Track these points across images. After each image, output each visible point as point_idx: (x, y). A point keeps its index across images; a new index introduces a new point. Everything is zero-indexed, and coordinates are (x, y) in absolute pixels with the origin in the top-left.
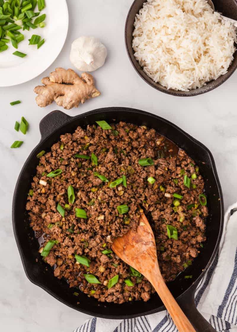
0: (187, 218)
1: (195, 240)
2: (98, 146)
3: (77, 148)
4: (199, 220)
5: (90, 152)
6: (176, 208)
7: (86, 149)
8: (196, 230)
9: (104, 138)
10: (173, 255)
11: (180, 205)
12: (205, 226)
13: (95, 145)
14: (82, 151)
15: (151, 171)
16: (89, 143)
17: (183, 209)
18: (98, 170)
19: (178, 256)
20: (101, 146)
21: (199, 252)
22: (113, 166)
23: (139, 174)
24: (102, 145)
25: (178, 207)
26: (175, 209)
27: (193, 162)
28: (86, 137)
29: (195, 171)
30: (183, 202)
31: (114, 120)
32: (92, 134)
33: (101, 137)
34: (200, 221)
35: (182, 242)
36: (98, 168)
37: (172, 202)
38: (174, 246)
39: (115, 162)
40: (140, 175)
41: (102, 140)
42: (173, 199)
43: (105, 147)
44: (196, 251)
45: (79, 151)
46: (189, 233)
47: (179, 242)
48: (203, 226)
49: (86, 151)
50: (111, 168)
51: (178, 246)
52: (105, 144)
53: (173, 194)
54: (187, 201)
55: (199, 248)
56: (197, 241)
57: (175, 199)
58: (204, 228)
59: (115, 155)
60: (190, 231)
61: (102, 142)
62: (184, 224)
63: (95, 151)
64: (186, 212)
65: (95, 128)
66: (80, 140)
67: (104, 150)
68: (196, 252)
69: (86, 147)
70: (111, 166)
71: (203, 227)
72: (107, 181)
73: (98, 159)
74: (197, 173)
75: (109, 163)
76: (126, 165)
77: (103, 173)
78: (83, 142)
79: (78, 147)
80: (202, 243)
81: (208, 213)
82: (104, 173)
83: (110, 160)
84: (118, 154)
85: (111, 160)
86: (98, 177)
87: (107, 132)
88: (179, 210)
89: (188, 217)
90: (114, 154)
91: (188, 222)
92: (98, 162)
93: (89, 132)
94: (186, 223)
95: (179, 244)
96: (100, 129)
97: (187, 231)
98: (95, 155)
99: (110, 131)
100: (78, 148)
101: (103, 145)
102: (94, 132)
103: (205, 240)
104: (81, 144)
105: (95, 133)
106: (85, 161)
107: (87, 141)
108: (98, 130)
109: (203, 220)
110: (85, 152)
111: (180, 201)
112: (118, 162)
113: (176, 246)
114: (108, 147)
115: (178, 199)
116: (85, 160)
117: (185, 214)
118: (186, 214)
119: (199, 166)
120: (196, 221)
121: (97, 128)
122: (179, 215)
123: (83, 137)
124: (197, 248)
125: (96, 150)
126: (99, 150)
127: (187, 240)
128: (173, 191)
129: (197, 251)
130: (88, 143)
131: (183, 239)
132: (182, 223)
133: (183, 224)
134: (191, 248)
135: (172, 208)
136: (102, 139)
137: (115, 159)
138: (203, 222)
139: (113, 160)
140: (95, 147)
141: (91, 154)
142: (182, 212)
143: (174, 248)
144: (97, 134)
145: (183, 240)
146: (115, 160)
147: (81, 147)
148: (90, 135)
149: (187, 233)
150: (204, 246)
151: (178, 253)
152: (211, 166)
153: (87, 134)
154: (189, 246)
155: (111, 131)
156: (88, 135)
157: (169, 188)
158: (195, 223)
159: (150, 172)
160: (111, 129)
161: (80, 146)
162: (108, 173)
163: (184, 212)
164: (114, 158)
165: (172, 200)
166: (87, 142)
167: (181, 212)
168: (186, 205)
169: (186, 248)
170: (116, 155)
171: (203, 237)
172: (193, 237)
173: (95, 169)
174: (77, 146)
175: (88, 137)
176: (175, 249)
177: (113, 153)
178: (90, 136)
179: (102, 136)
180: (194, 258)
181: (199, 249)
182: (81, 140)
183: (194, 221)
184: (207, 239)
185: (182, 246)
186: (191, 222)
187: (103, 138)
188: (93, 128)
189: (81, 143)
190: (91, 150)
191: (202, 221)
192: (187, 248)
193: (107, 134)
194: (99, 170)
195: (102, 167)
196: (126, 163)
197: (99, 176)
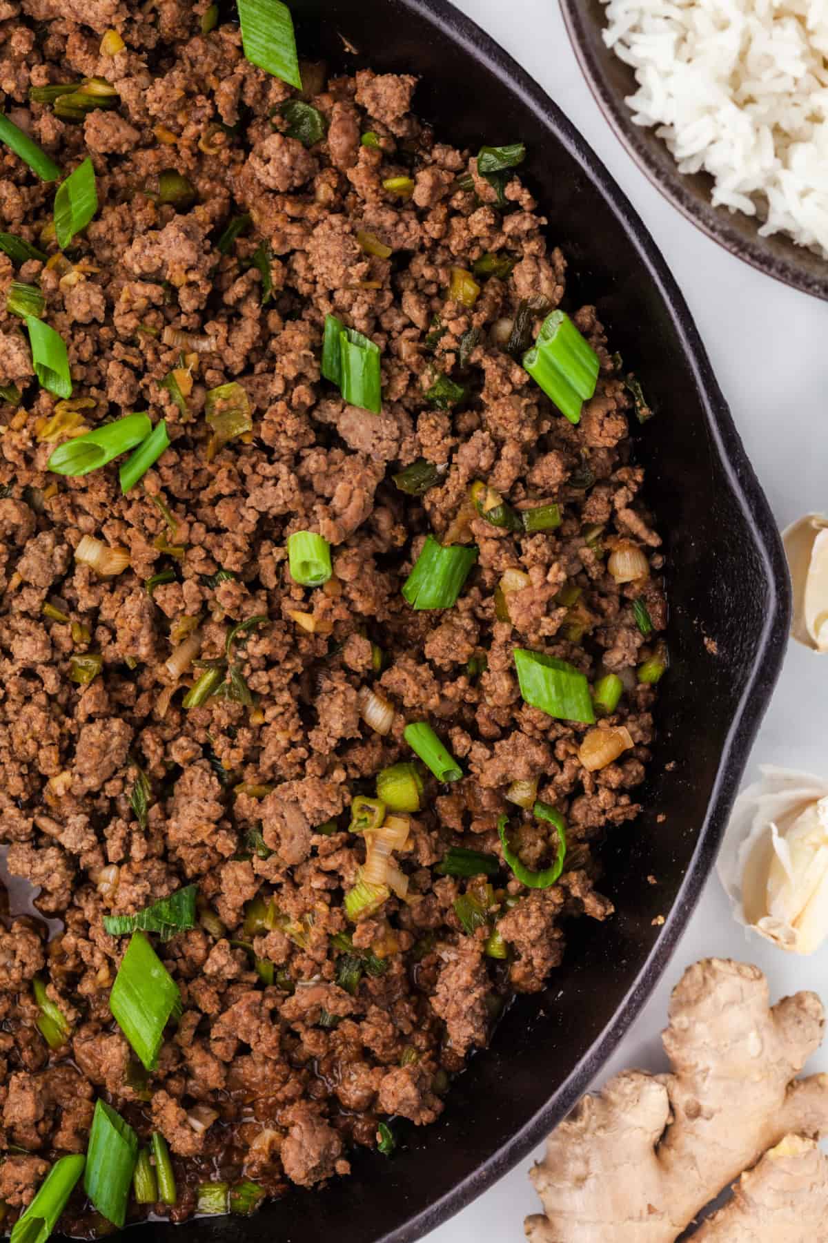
0: (404, 918)
1: (369, 1088)
2: (153, 144)
3: (17, 67)
4: (466, 977)
5: (81, 147)
6: (372, 811)
7: (64, 112)
8: (417, 1027)
9: (216, 118)
10: (174, 1085)
11: (415, 815)
12: (480, 1036)
13: (138, 127)
14: (35, 106)
15: (337, 503)
16: (111, 85)
17: (411, 847)
18: (50, 285)
19: (204, 1110)
20: (168, 151)
21: (342, 1167)
22: (152, 317)
23: (247, 470)
24: (178, 152)
25: (390, 812)
26: (363, 809)
27: (659, 610)
28: (111, 43)
29: (637, 669)
30: (445, 807)
31: (349, 48)
32: (161, 44)
33: (201, 100)
34: (468, 990)
35: (280, 1040)
36: (59, 273)
37: (380, 766)
38: (214, 1034)
39: (183, 294)
40: (257, 479)
41: (198, 122)
42: (393, 752)
43: (188, 180)
44: (329, 1146)
45: (19, 98)
46: (358, 1018)
47: (262, 1032)
48: (470, 1030)
49: (60, 125)
50: (131, 322)
51: (244, 1049)
52: (199, 156)
53: (410, 721)
54: (467, 817)
55: (363, 1147)
56: (374, 1098)
57: (406, 758)
58: (469, 1048)
59: (207, 253)
60: (374, 1009)
61: (191, 131)
62: (360, 939)
63: (114, 159)
64: (423, 878)
65: (204, 24)
66: (66, 37)
67: (173, 189)
68: (326, 1158)
69: (79, 100)
70: (140, 303)
71: (461, 1034)
72: (64, 389)
73: (97, 217)
74: (639, 688)
75: (143, 278)
76: (228, 352)
77: (68, 322)
78: (78, 58)
79: (29, 67)
80: (400, 1125)
81: (545, 981)
82: (76, 325)
83: (157, 262)
84: (233, 263)
85: (164, 264)
86: (25, 331)
87: (251, 90)
88: (387, 832)
89: (416, 913)
90: (208, 243)
91: (392, 945)
92: (83, 234)
93: (154, 24)
94: (374, 940)
95: (252, 1040)
96: (227, 46)
97: (351, 994)
98: (98, 184)
99: (276, 95)
100: (23, 72)
101: (185, 153)
102: (185, 42)
103: (426, 1117)
104: (56, 62)
105: (187, 51)
106: (17, 183)
107: (104, 63)
108: (212, 48)
109: (494, 991)
110: (48, 128)
111: (432, 789)
112: (197, 311)
113: (233, 1045)
114: (203, 185)
115: (426, 774)
116: (22, 172)
117: (401, 885)
118: (413, 887)
119: (676, 652)
120: (444, 973)
121: (215, 28)
122: (362, 861)
123: (97, 26)
124: (347, 1136)
125: (125, 157)
126: (143, 172)
127: (321, 1051)
128: (428, 698)
129: (335, 1150)
130: (102, 80)
131: (299, 1027)
132: (350, 928)
133: (355, 935)
134: (311, 1111)
135: (348, 798)
136: (199, 115)
137: (193, 276)
138: (483, 1002)
139: (178, 279)
140: (127, 133)
141: (80, 161)
142: (395, 853)
143: (207, 1050)
144: (193, 66)
145: (296, 1035)
146: (191, 284)
147: (43, 81)
148: (151, 43)
149: (344, 1006)
150: (395, 1152)
151: (215, 1092)
152: (740, 691)
153: (130, 21)
154: (305, 1096)
155: (280, 98)
156: (134, 36)
157: (409, 672)
158: (433, 982)
159: (328, 501)
160: (287, 87)
161: (43, 69)
162: (97, 342)
163: (406, 864)
164: (191, 268)
165: (383, 756)
166: (99, 73)
167: (387, 853)
168: (448, 842)
169: (280, 1096)
170: (210, 261)
171: (422, 1094)
172: (366, 1055)
173: (39, 273)
174: (26, 58)
175: (129, 46)
176: (215, 1057)
177: (207, 237)
178: (139, 51)
179: (211, 95)
180: (290, 1182)
181: (356, 1153)
182: (74, 40)
183: (438, 964)
184: (441, 1118)
185: (267, 1070)
186: (409, 959)
187: (208, 111)
188: (195, 17)
189: (61, 53)
190: (90, 137)
191: (477, 993)
192: (290, 1101)
193: (248, 101)
194: (56, 289)
195: (91, 278)
196: (228, 342)
197: (33, 323)
